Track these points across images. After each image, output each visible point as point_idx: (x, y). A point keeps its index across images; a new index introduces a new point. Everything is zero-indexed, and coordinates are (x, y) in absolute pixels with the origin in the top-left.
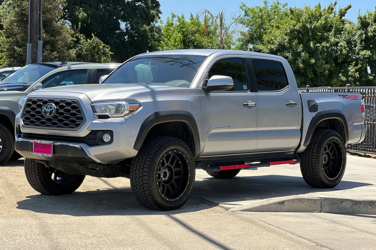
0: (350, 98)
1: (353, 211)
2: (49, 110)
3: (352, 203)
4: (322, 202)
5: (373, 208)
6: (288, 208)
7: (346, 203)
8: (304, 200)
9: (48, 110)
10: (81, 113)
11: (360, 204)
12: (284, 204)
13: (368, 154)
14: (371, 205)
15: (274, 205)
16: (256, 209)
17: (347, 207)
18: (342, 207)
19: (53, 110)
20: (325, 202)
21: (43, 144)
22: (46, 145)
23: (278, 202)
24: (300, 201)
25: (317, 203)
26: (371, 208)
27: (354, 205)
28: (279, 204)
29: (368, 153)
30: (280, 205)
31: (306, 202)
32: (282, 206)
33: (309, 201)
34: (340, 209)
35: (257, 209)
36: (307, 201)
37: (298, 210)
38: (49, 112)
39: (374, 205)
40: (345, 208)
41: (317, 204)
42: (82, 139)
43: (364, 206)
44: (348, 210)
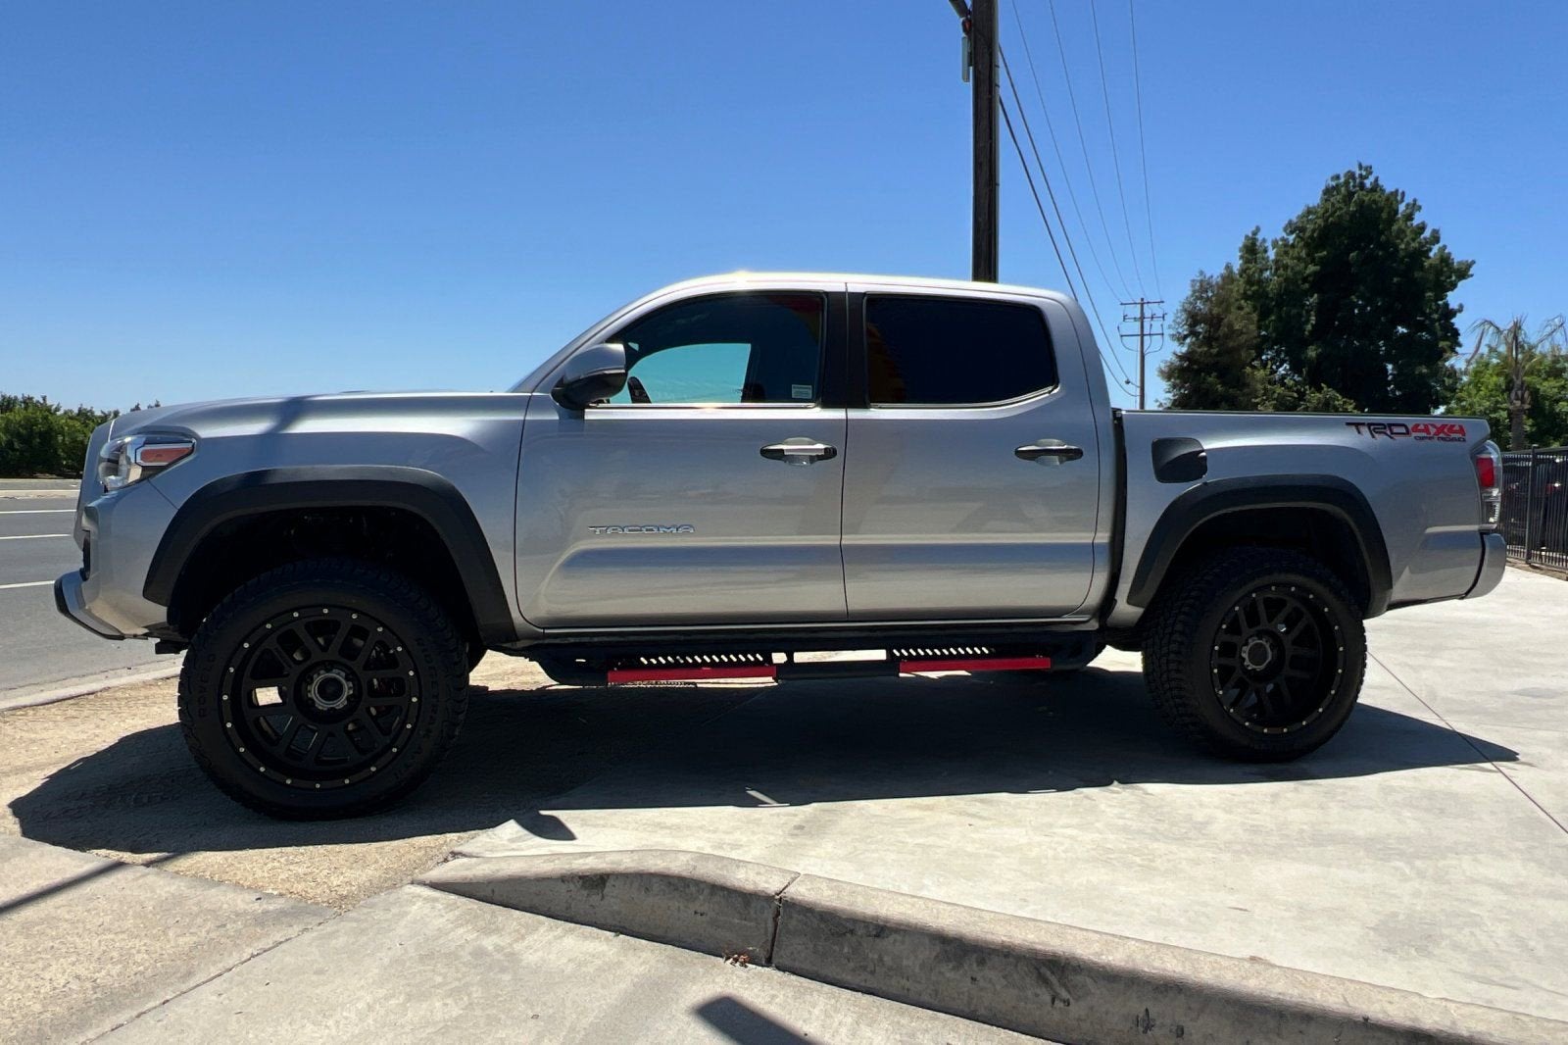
0: (1414, 434)
1: (936, 992)
3: (938, 948)
4: (781, 910)
5: (1059, 1004)
6: (619, 913)
7: (903, 943)
8: (693, 889)
11: (981, 962)
12: (605, 891)
14: (1046, 982)
15: (563, 888)
16: (488, 892)
17: (905, 963)
18: (881, 959)
20: (795, 916)
23: (580, 877)
24: (676, 889)
25: (752, 912)
26: (1048, 998)
27: (949, 960)
28: (584, 886)
30: (585, 893)
31: (701, 897)
32: (595, 899)
33: (716, 899)
34: (865, 968)
35: (493, 891)
36: (706, 892)
37: (660, 932)
39: (1065, 986)
40: (890, 969)
41: (751, 920)
43: (1004, 977)
44: (908, 984)
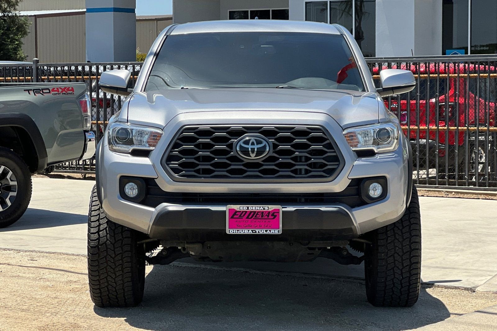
2: (256, 147)
9: (253, 147)
10: (333, 149)
13: (90, 175)
19: (265, 146)
21: (255, 212)
22: (263, 212)
29: (89, 173)
38: (256, 150)
42: (339, 196)
